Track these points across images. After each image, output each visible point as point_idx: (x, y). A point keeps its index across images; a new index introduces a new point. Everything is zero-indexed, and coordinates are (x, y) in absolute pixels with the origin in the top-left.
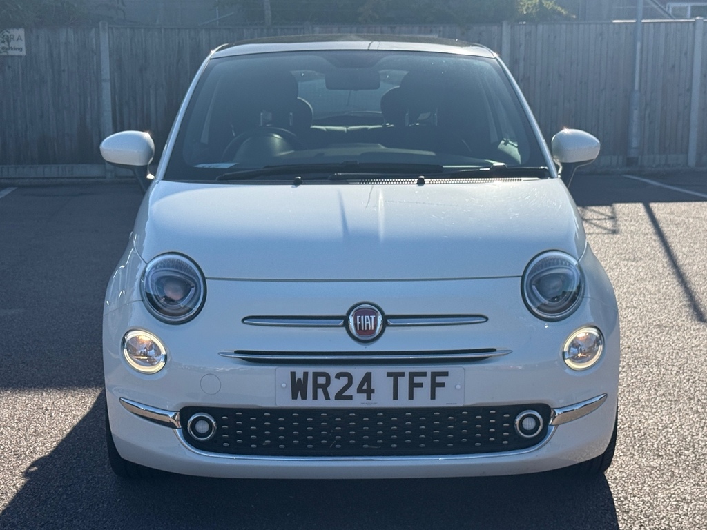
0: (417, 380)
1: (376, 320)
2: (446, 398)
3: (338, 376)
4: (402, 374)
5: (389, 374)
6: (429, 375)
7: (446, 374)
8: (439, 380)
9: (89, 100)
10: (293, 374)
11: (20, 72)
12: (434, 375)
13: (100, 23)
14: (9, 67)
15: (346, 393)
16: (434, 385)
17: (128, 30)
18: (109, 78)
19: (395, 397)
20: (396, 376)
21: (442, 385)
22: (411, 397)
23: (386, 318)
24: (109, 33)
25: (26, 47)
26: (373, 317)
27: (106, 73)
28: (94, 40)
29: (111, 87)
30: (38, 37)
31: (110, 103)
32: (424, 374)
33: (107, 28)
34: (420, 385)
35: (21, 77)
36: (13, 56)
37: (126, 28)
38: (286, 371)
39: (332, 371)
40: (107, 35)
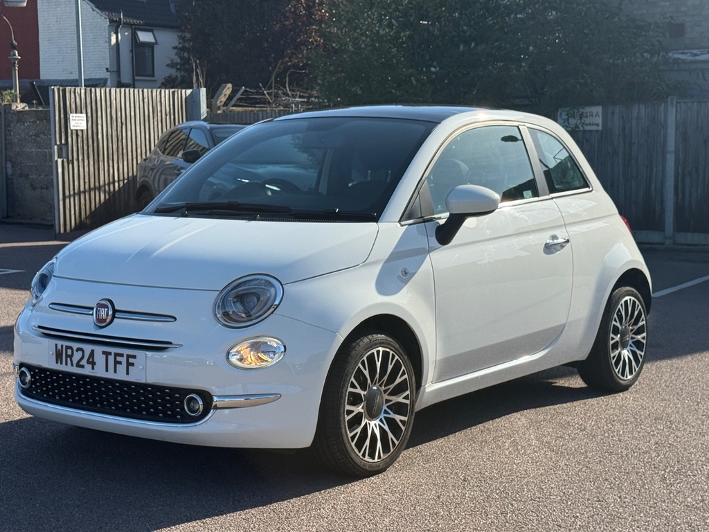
0: (119, 359)
1: (108, 311)
2: (136, 376)
3: (78, 349)
4: (110, 354)
5: (104, 353)
6: (125, 356)
7: (134, 357)
8: (131, 360)
9: (655, 169)
10: (56, 345)
11: (596, 146)
12: (129, 356)
13: (669, 98)
14: (587, 141)
15: (81, 363)
16: (129, 364)
17: (695, 104)
18: (674, 149)
19: (107, 370)
20: (107, 354)
21: (132, 365)
22: (115, 372)
23: (115, 311)
24: (676, 108)
25: (603, 123)
26: (106, 309)
27: (671, 145)
28: (663, 114)
29: (675, 158)
30: (613, 113)
31: (673, 174)
32: (122, 355)
33: (675, 103)
34: (120, 363)
35: (596, 149)
36: (591, 131)
37: (693, 102)
38: (53, 342)
39: (75, 345)
40: (674, 109)
